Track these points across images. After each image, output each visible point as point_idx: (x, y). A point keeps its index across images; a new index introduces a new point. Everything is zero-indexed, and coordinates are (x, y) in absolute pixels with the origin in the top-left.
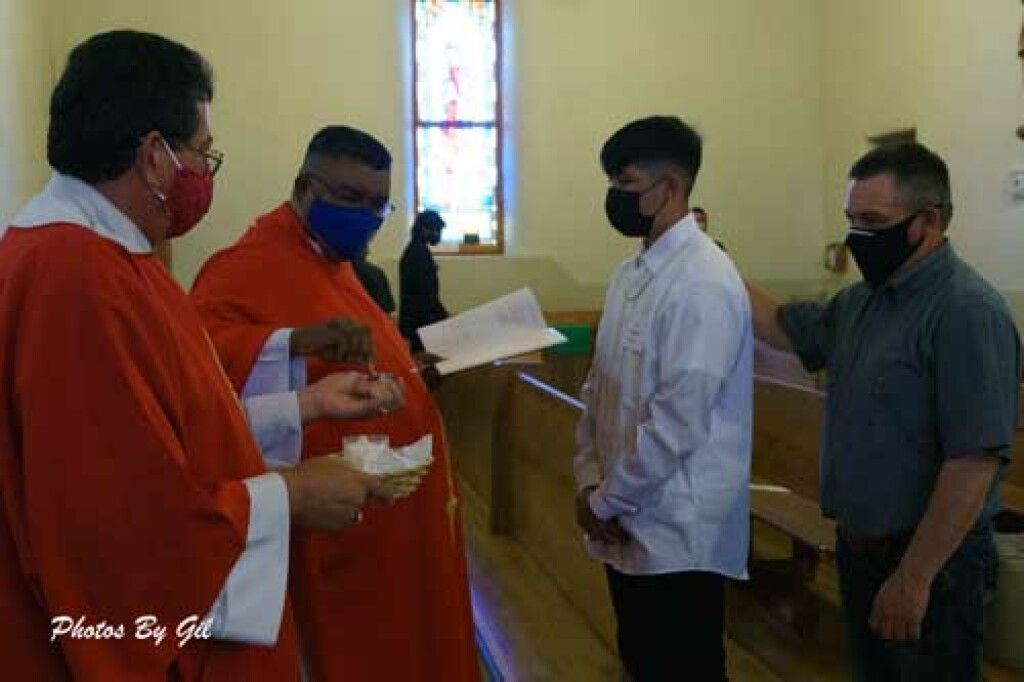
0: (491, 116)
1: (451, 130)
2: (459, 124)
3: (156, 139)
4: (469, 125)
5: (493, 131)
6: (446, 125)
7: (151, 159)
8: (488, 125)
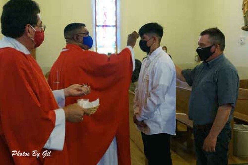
0: (114, 24)
2: (107, 26)
3: (29, 26)
4: (109, 26)
5: (115, 28)
7: (28, 30)
8: (114, 26)
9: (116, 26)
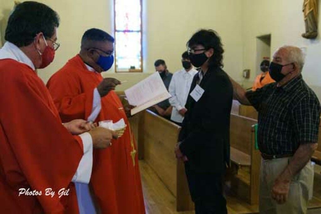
0: (139, 29)
1: (126, 33)
2: (129, 31)
4: (132, 31)
5: (140, 33)
6: (125, 31)
7: (39, 41)
8: (138, 32)
9: (141, 31)
